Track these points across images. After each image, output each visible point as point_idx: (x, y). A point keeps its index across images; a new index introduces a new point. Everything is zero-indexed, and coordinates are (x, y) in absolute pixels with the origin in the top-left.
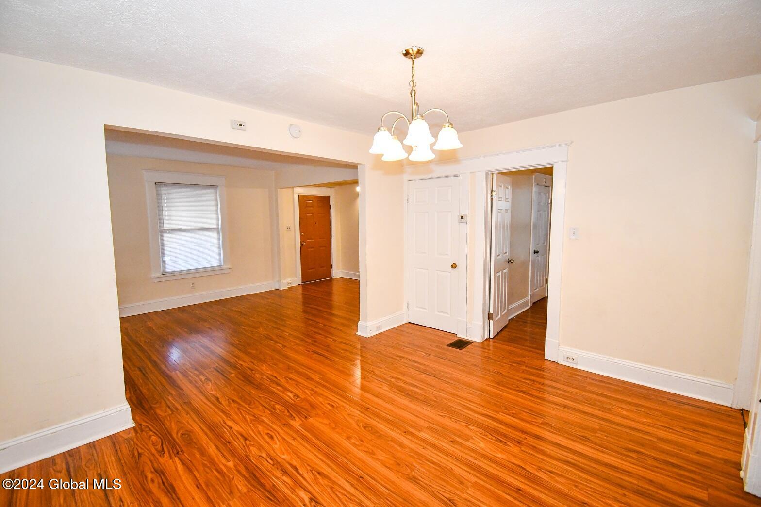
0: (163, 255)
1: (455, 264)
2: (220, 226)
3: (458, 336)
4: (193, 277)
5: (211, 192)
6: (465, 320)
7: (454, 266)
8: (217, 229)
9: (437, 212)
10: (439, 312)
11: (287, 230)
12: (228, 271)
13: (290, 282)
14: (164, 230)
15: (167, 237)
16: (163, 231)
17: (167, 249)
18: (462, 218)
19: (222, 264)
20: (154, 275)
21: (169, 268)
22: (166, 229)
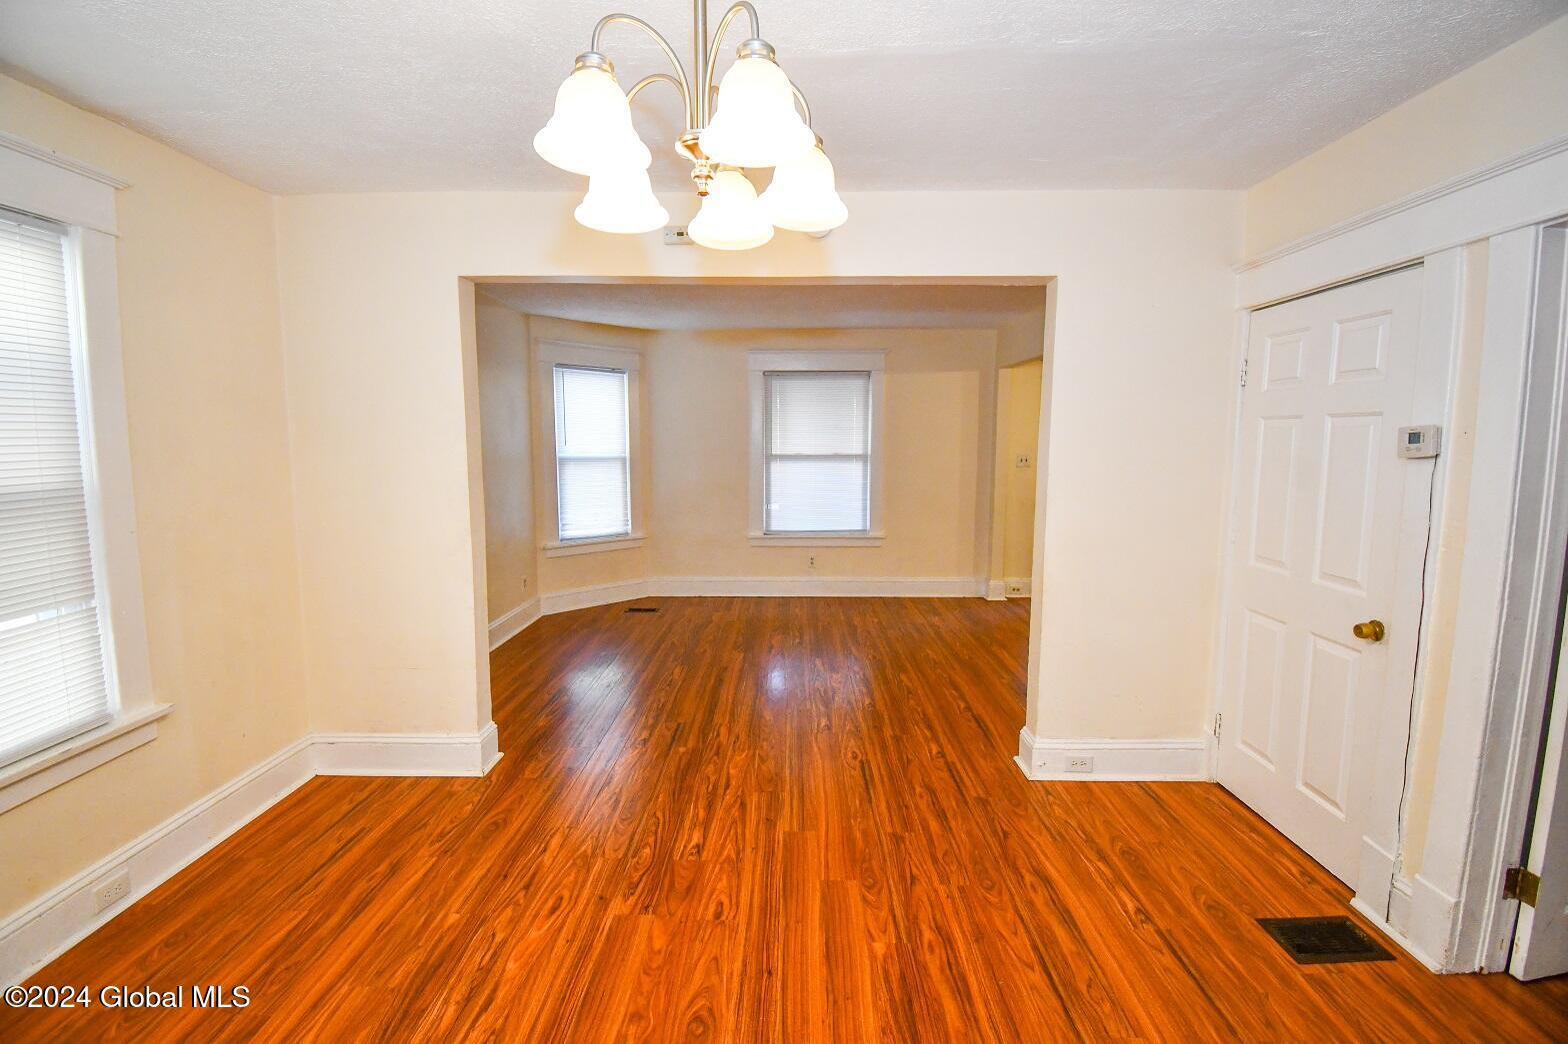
0: (768, 502)
1: (1379, 625)
2: (869, 452)
3: (1355, 902)
4: (814, 546)
5: (857, 384)
6: (1393, 859)
7: (1373, 632)
8: (863, 458)
9: (1332, 416)
10: (1307, 784)
11: (1020, 464)
12: (878, 543)
13: (1018, 586)
14: (772, 455)
15: (776, 468)
16: (769, 458)
17: (775, 490)
18: (1414, 438)
19: (868, 528)
20: (752, 534)
21: (775, 526)
22: (775, 456)
